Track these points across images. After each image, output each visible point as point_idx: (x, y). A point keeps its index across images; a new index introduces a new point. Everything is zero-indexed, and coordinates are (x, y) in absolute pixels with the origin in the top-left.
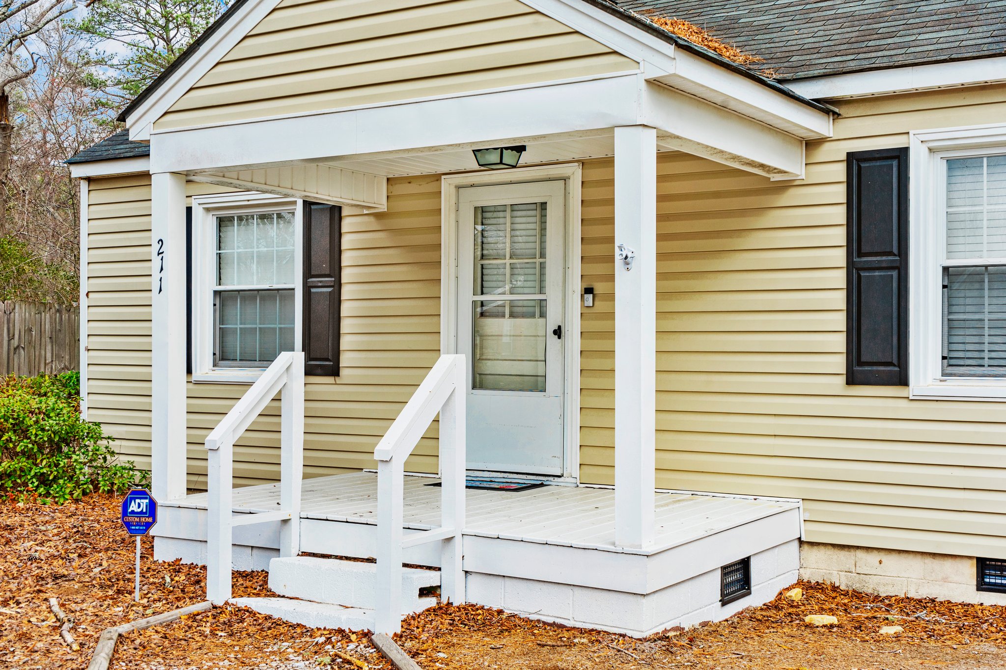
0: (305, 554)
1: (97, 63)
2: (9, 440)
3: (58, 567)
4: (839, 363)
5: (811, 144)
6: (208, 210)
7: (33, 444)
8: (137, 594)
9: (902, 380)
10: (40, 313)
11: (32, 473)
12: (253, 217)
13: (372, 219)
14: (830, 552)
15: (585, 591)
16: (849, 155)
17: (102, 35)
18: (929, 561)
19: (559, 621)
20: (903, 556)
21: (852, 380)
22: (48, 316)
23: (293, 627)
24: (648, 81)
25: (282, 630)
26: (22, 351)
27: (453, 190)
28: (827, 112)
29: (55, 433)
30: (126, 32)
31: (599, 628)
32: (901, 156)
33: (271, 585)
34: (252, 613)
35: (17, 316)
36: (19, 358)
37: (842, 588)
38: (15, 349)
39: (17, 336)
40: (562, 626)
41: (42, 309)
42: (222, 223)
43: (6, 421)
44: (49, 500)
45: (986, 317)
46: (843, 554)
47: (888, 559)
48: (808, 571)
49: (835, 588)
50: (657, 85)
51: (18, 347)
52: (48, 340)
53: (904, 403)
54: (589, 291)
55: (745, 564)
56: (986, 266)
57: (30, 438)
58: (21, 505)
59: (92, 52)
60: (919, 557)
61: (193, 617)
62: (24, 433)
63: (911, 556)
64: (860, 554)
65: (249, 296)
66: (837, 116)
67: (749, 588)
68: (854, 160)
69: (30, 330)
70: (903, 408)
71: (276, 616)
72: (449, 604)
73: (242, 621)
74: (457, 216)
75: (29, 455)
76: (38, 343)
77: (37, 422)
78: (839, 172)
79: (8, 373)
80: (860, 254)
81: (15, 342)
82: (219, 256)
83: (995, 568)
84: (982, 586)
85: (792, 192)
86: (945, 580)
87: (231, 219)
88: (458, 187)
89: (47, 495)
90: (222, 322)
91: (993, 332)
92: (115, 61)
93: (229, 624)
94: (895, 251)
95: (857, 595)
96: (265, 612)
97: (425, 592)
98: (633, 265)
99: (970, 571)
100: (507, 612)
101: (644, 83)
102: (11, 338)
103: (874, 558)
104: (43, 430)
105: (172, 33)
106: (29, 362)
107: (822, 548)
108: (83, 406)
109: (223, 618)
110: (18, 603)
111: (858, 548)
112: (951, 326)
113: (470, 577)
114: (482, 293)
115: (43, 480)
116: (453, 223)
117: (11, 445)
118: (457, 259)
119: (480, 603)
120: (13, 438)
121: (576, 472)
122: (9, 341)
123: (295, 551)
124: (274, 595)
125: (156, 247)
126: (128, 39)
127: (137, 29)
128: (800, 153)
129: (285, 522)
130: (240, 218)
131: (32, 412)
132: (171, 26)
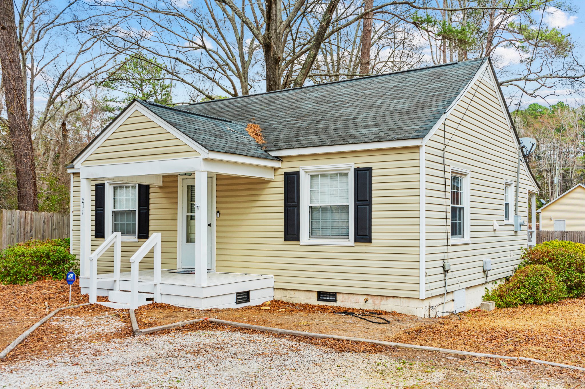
0: (121, 291)
1: (111, 100)
2: (44, 260)
3: (52, 296)
4: (282, 235)
5: (276, 169)
6: (110, 184)
7: (52, 261)
8: (70, 301)
9: (298, 239)
10: (63, 216)
11: (51, 271)
12: (124, 187)
13: (158, 189)
14: (282, 291)
15: (189, 298)
16: (285, 173)
17: (113, 88)
18: (306, 293)
19: (183, 307)
20: (300, 291)
21: (286, 239)
22: (66, 217)
23: (111, 309)
24: (203, 159)
25: (107, 309)
26: (57, 230)
27: (181, 180)
28: (280, 160)
29: (59, 258)
30: (123, 87)
31: (192, 308)
32: (297, 174)
33: (109, 299)
34: (101, 305)
35: (55, 218)
36: (55, 233)
37: (285, 301)
38: (54, 229)
39: (54, 225)
40: (184, 308)
41: (64, 215)
42: (115, 188)
43: (43, 254)
44: (56, 279)
45: (321, 221)
46: (285, 291)
47: (296, 293)
48: (276, 297)
49: (282, 302)
50: (206, 160)
51: (55, 229)
52: (66, 226)
53: (298, 246)
54: (218, 212)
55: (248, 293)
56: (330, 206)
57: (50, 259)
58: (47, 281)
59: (108, 96)
60: (303, 292)
61: (84, 306)
62: (48, 258)
63: (302, 291)
64: (289, 291)
65: (123, 213)
66: (282, 161)
67: (249, 300)
68: (286, 174)
69: (60, 223)
70: (298, 248)
71: (107, 306)
72: (156, 303)
73: (97, 307)
74: (183, 188)
75: (50, 264)
76: (62, 227)
77: (53, 254)
78: (282, 178)
79: (51, 239)
80: (287, 203)
81: (54, 227)
82: (114, 199)
83: (322, 294)
84: (319, 299)
85: (271, 183)
86: (310, 298)
87: (117, 187)
88: (183, 179)
89: (56, 278)
90: (115, 221)
91: (322, 225)
92: (118, 100)
93: (93, 308)
94: (296, 201)
95: (288, 303)
96: (104, 305)
97: (148, 299)
98: (199, 209)
99: (316, 295)
100: (171, 305)
101: (202, 160)
102: (52, 225)
103: (292, 292)
104: (55, 257)
105: (144, 87)
106: (59, 234)
107: (280, 290)
108: (71, 249)
109: (92, 307)
110: (36, 304)
111: (288, 289)
112: (312, 224)
113: (162, 295)
114: (191, 212)
115: (55, 273)
116: (181, 190)
117: (45, 262)
118: (182, 202)
119: (164, 303)
120: (45, 259)
121: (215, 268)
122: (52, 227)
123: (118, 290)
124: (110, 302)
125: (82, 201)
126: (124, 90)
127: (128, 85)
128: (272, 172)
129: (115, 281)
130: (120, 187)
131: (52, 251)
132: (143, 84)
